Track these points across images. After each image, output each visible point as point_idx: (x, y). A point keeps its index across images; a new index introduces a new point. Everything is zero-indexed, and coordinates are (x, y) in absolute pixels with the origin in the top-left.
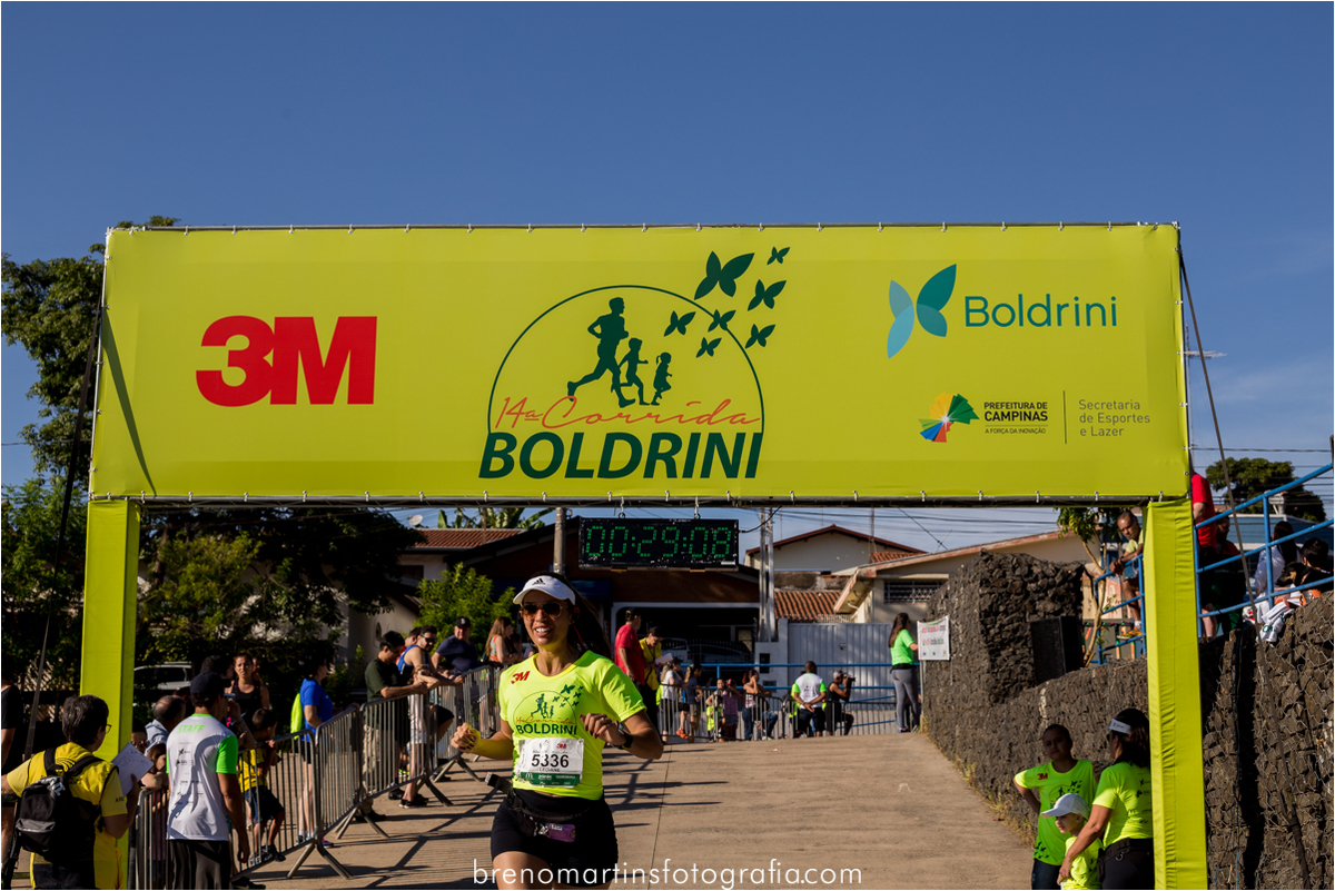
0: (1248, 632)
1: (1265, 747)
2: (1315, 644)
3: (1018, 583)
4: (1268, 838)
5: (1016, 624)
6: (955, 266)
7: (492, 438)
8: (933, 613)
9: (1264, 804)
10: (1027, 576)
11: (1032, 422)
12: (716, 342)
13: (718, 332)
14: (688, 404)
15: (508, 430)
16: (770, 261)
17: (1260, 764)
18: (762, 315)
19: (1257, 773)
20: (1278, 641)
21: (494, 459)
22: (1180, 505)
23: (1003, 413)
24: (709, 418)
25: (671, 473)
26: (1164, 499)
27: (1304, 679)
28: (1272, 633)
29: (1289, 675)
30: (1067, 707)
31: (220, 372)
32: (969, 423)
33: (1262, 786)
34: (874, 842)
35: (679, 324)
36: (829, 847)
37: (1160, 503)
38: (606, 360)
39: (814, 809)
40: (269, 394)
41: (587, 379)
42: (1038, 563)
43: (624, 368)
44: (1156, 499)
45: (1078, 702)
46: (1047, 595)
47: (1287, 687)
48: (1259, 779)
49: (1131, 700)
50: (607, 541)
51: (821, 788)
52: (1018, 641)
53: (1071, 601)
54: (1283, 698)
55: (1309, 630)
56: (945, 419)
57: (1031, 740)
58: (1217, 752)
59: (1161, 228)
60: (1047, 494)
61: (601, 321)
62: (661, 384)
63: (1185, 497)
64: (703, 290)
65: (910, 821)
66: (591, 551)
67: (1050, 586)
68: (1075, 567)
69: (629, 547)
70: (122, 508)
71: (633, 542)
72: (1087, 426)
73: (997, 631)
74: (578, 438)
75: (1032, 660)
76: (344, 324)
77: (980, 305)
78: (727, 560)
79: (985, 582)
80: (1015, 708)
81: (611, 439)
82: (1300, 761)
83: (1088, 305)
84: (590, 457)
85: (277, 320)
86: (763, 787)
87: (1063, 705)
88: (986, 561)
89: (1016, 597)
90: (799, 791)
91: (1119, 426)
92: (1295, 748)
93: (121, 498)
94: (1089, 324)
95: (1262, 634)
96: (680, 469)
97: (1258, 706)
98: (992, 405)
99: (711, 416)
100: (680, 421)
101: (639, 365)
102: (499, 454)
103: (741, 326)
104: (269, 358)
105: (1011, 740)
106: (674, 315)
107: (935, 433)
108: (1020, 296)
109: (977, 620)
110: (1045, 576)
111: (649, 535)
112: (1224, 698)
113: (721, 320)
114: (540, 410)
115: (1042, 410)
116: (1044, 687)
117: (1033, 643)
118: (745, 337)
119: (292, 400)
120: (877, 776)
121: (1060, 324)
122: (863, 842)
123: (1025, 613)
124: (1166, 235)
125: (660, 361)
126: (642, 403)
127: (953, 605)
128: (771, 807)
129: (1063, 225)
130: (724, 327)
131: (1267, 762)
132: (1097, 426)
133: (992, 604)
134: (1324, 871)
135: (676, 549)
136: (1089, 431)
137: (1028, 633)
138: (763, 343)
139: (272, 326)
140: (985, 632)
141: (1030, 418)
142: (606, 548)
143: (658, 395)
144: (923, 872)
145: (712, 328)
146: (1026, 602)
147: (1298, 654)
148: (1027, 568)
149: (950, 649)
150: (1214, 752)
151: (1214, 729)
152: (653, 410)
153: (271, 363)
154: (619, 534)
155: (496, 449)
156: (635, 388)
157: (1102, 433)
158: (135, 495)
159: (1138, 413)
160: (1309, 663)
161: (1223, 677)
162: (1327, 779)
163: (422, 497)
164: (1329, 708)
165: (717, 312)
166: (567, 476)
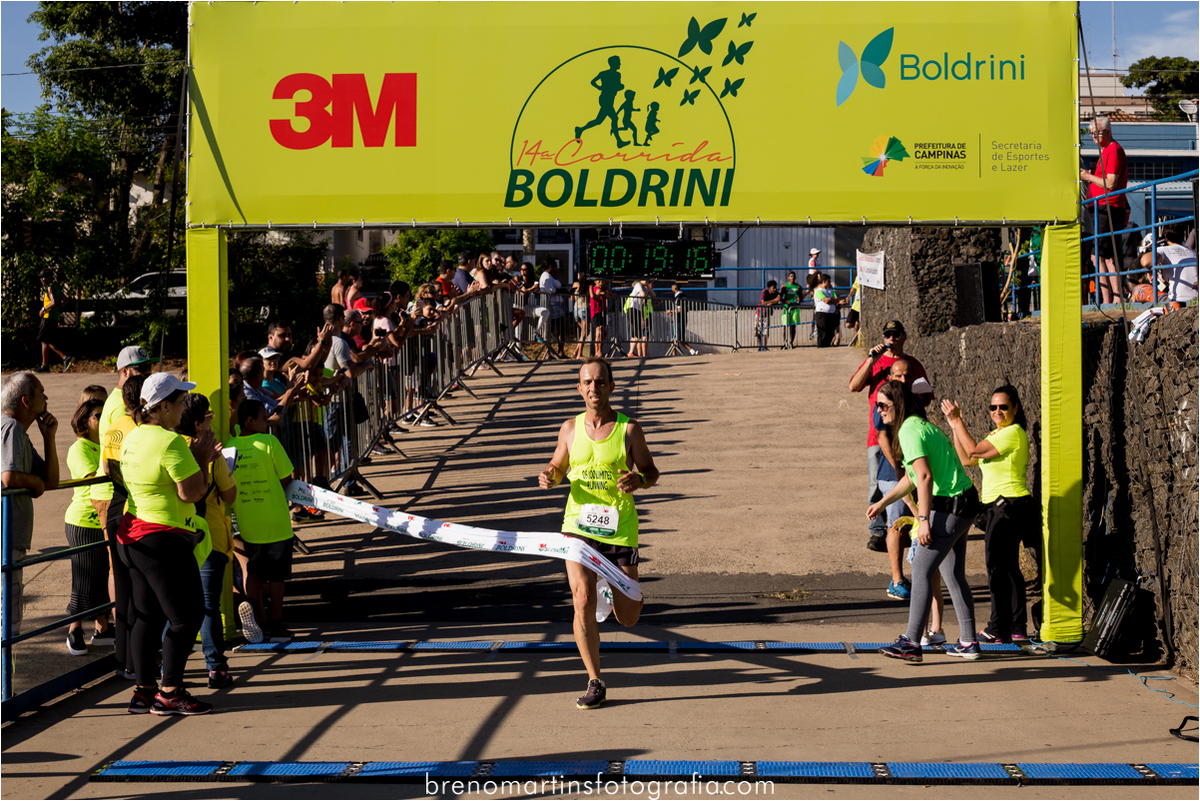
0: (1123, 326)
1: (1132, 423)
2: (1171, 348)
3: (944, 232)
5: (942, 266)
6: (892, 29)
7: (515, 174)
8: (871, 244)
9: (1130, 468)
11: (953, 160)
12: (696, 93)
13: (698, 84)
14: (674, 145)
15: (527, 168)
16: (741, 25)
17: (1128, 438)
18: (734, 71)
19: (1124, 442)
20: (1145, 341)
21: (516, 192)
22: (1071, 228)
23: (929, 152)
24: (691, 157)
25: (660, 202)
26: (1059, 223)
27: (1163, 374)
28: (1140, 335)
29: (1151, 369)
30: (982, 352)
31: (289, 121)
32: (901, 160)
33: (1128, 452)
34: (819, 460)
35: (666, 78)
36: (781, 465)
37: (1055, 226)
38: (606, 108)
39: (767, 426)
40: (331, 138)
41: (591, 124)
43: (621, 115)
44: (1052, 223)
45: (991, 351)
46: (970, 240)
47: (1150, 378)
48: (1127, 446)
50: (609, 258)
51: (772, 404)
52: (944, 281)
53: (991, 246)
54: (1146, 387)
55: (1167, 337)
56: (883, 157)
57: (952, 374)
58: (1096, 420)
60: (964, 219)
61: (602, 75)
62: (652, 128)
63: (1075, 221)
64: (685, 49)
65: (849, 438)
66: (596, 266)
67: (973, 233)
69: (627, 262)
70: (214, 235)
71: (630, 259)
72: (998, 163)
73: (926, 271)
74: (584, 174)
75: (955, 297)
76: (388, 77)
77: (912, 61)
78: (706, 274)
79: (916, 230)
80: (940, 343)
81: (611, 174)
82: (1156, 438)
83: (1001, 62)
84: (594, 190)
85: (334, 76)
86: (722, 404)
87: (979, 350)
89: (943, 242)
90: (754, 408)
91: (1023, 163)
92: (1154, 427)
93: (213, 226)
94: (1001, 78)
95: (1131, 336)
96: (667, 198)
97: (1127, 389)
98: (921, 146)
99: (692, 155)
100: (667, 159)
101: (633, 113)
102: (521, 187)
103: (716, 80)
104: (329, 109)
105: (936, 371)
106: (661, 70)
107: (874, 169)
108: (946, 54)
109: (909, 262)
112: (1102, 377)
113: (700, 75)
114: (553, 150)
115: (962, 149)
116: (964, 331)
117: (956, 282)
118: (720, 88)
119: (350, 144)
120: (821, 393)
121: (978, 78)
122: (809, 460)
123: (950, 257)
125: (650, 109)
126: (636, 144)
127: (888, 243)
128: (729, 424)
130: (703, 81)
131: (1133, 435)
132: (1006, 163)
133: (922, 248)
134: (1169, 525)
135: (664, 264)
136: (999, 168)
137: (952, 273)
138: (735, 94)
139: (331, 84)
140: (916, 272)
141: (951, 156)
142: (608, 264)
143: (649, 137)
144: (859, 488)
145: (692, 81)
146: (952, 247)
147: (1160, 351)
149: (885, 281)
150: (1094, 419)
151: (1094, 401)
152: (644, 149)
153: (331, 113)
154: (618, 253)
155: (518, 183)
156: (630, 131)
157: (1010, 169)
158: (225, 224)
159: (1039, 152)
160: (1166, 363)
161: (1103, 361)
162: (1175, 455)
163: (458, 223)
164: (1179, 399)
165: (696, 67)
166: (576, 205)
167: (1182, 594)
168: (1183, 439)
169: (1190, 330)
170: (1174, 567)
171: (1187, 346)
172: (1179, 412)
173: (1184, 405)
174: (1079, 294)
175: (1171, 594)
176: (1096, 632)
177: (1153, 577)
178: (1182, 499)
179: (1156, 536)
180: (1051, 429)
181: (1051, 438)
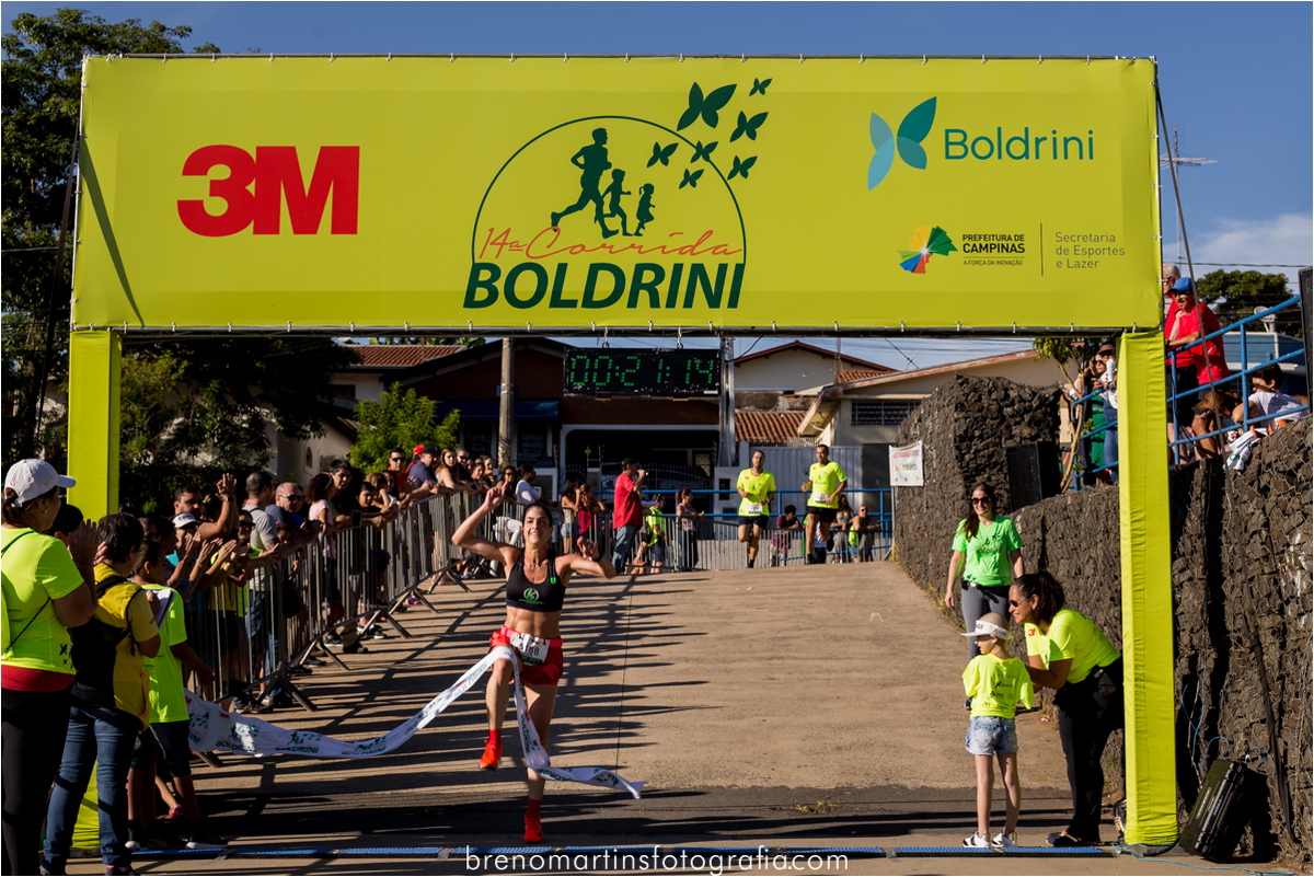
0: (1216, 461)
1: (1232, 572)
2: (1279, 472)
3: (994, 407)
4: (1234, 659)
5: (991, 450)
7: (476, 268)
8: (906, 438)
9: (1230, 627)
10: (1003, 400)
11: (1009, 254)
12: (699, 173)
13: (701, 163)
14: (671, 235)
15: (492, 260)
16: (752, 93)
17: (1226, 588)
18: (744, 148)
19: (1223, 597)
20: (1245, 469)
21: (478, 289)
22: (1154, 336)
23: (981, 245)
24: (692, 250)
25: (655, 303)
26: (1138, 330)
27: (1269, 506)
28: (1239, 461)
29: (1254, 502)
30: (1042, 533)
32: (947, 255)
33: (1228, 609)
34: (847, 672)
35: (662, 155)
36: (801, 676)
37: (1133, 334)
38: (589, 191)
39: (784, 639)
40: (252, 224)
41: (570, 210)
42: (1014, 386)
43: (607, 199)
44: (1129, 330)
45: (1053, 529)
46: (1023, 420)
47: (1253, 514)
48: (1226, 602)
49: (1105, 527)
50: (591, 371)
51: (790, 617)
52: (994, 467)
53: (1048, 426)
54: (1249, 524)
55: (1274, 459)
56: (925, 251)
58: (1186, 577)
59: (1138, 62)
60: (1023, 325)
61: (584, 151)
62: (644, 215)
63: (1157, 328)
64: (686, 121)
65: (883, 650)
66: (575, 380)
67: (1027, 411)
68: (1052, 391)
69: (613, 376)
70: (105, 339)
71: (617, 371)
72: (1063, 258)
73: (972, 456)
74: (562, 268)
75: (1008, 486)
76: (324, 151)
78: (709, 389)
79: (960, 407)
81: (594, 269)
82: (1263, 585)
83: (1065, 139)
84: (574, 287)
85: (258, 149)
86: (730, 618)
87: (1038, 532)
88: (961, 384)
89: (992, 422)
90: (769, 621)
91: (1094, 258)
92: (1259, 571)
93: (104, 329)
94: (1066, 157)
95: (1229, 462)
96: (663, 299)
97: (1225, 532)
98: (970, 237)
99: (693, 247)
100: (663, 252)
101: (622, 196)
102: (483, 284)
103: (724, 158)
104: (251, 188)
106: (657, 146)
107: (914, 265)
108: (999, 129)
109: (952, 445)
110: (1022, 400)
111: (632, 364)
112: (1193, 524)
113: (704, 152)
114: (524, 240)
115: (1019, 242)
116: (1020, 513)
117: (1009, 469)
118: (727, 168)
119: (277, 232)
120: (848, 606)
121: (1037, 157)
122: (835, 672)
123: (1001, 439)
124: (1143, 70)
125: (643, 192)
126: (625, 233)
127: (927, 429)
128: (739, 637)
129: (1043, 59)
130: (707, 159)
131: (1233, 586)
132: (1073, 259)
133: (967, 429)
134: (1283, 688)
135: (659, 378)
136: (1065, 264)
137: (1003, 458)
138: (745, 175)
139: (254, 158)
140: (960, 458)
141: (1007, 250)
142: (590, 377)
143: (641, 226)
144: (896, 700)
145: (694, 159)
146: (1003, 427)
147: (1265, 478)
148: (1003, 392)
149: (924, 475)
150: (1184, 577)
151: (1183, 555)
152: (635, 240)
153: (253, 193)
154: (603, 363)
155: (480, 279)
156: (618, 218)
157: (1078, 265)
158: (117, 325)
159: (1113, 246)
160: (1274, 491)
161: (1193, 504)
162: (1287, 602)
163: (406, 327)
164: (1291, 533)
165: (699, 143)
166: (551, 306)
167: (1302, 770)
168: (1298, 580)
169: (1304, 445)
170: (1290, 738)
171: (1299, 466)
172: (1292, 549)
173: (1298, 538)
174: (1164, 415)
175: (1289, 772)
176: (1193, 827)
177: (1264, 755)
178: (1298, 653)
179: (1267, 703)
180: (1133, 580)
181: (1134, 591)
